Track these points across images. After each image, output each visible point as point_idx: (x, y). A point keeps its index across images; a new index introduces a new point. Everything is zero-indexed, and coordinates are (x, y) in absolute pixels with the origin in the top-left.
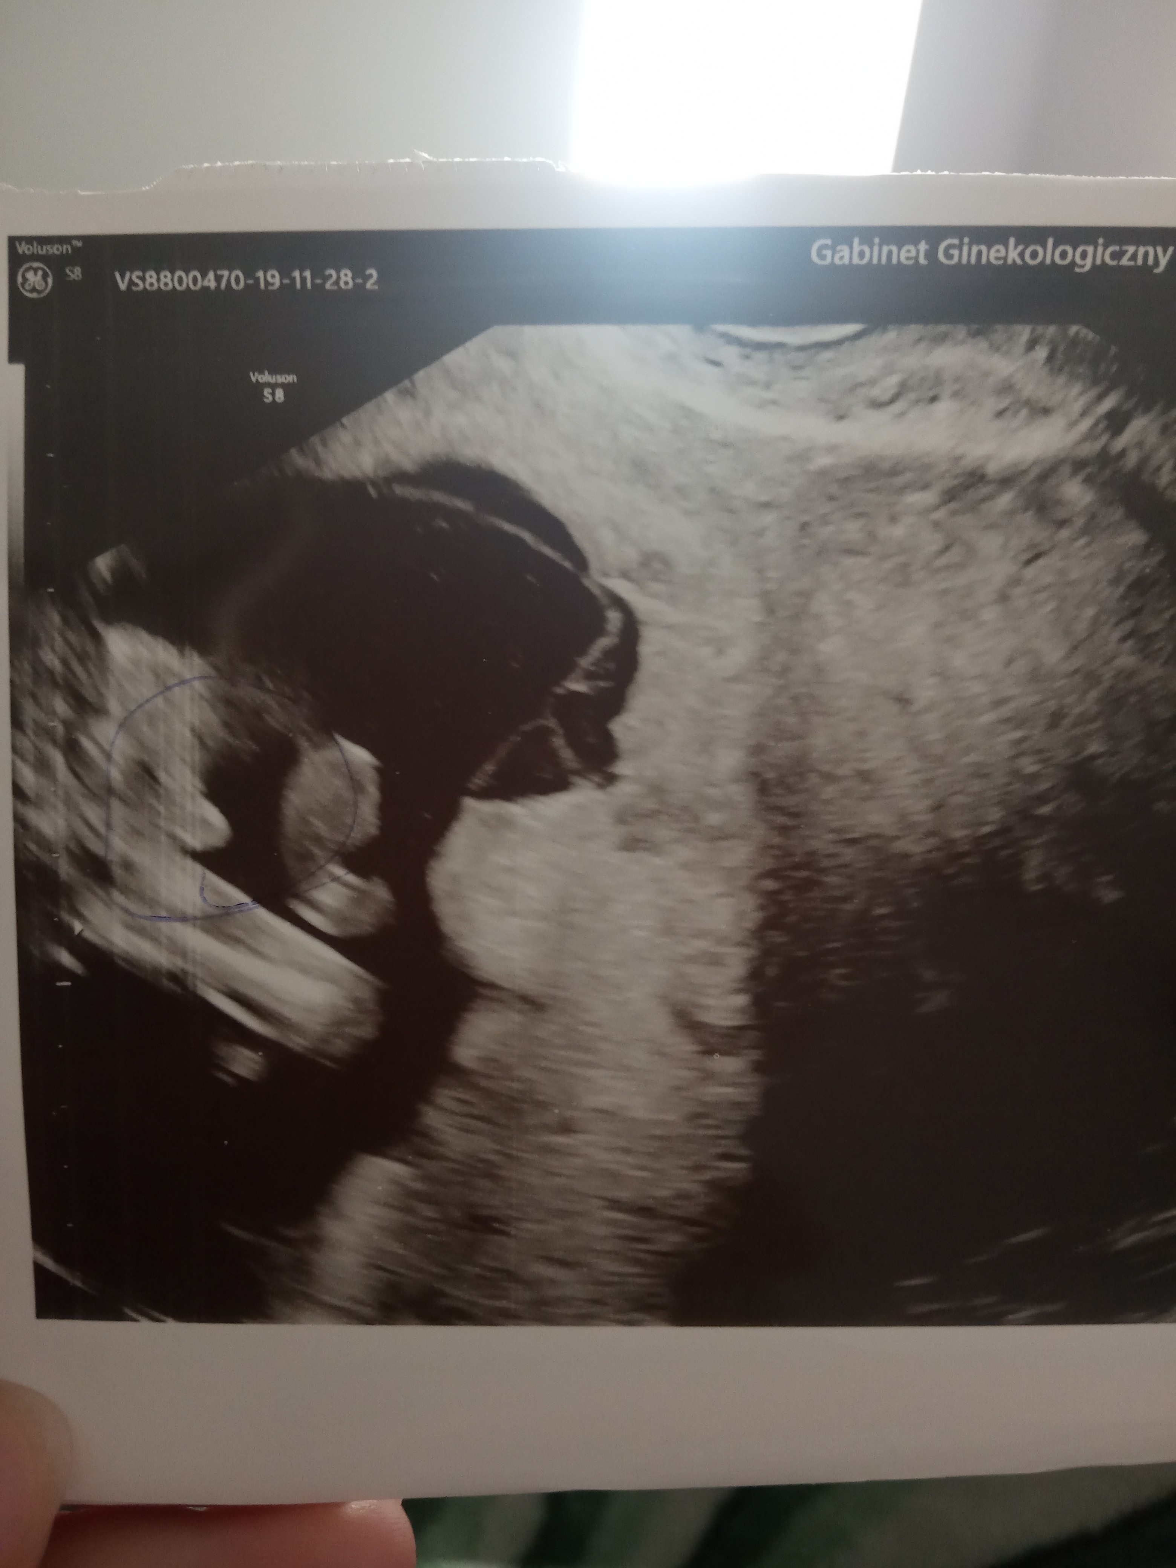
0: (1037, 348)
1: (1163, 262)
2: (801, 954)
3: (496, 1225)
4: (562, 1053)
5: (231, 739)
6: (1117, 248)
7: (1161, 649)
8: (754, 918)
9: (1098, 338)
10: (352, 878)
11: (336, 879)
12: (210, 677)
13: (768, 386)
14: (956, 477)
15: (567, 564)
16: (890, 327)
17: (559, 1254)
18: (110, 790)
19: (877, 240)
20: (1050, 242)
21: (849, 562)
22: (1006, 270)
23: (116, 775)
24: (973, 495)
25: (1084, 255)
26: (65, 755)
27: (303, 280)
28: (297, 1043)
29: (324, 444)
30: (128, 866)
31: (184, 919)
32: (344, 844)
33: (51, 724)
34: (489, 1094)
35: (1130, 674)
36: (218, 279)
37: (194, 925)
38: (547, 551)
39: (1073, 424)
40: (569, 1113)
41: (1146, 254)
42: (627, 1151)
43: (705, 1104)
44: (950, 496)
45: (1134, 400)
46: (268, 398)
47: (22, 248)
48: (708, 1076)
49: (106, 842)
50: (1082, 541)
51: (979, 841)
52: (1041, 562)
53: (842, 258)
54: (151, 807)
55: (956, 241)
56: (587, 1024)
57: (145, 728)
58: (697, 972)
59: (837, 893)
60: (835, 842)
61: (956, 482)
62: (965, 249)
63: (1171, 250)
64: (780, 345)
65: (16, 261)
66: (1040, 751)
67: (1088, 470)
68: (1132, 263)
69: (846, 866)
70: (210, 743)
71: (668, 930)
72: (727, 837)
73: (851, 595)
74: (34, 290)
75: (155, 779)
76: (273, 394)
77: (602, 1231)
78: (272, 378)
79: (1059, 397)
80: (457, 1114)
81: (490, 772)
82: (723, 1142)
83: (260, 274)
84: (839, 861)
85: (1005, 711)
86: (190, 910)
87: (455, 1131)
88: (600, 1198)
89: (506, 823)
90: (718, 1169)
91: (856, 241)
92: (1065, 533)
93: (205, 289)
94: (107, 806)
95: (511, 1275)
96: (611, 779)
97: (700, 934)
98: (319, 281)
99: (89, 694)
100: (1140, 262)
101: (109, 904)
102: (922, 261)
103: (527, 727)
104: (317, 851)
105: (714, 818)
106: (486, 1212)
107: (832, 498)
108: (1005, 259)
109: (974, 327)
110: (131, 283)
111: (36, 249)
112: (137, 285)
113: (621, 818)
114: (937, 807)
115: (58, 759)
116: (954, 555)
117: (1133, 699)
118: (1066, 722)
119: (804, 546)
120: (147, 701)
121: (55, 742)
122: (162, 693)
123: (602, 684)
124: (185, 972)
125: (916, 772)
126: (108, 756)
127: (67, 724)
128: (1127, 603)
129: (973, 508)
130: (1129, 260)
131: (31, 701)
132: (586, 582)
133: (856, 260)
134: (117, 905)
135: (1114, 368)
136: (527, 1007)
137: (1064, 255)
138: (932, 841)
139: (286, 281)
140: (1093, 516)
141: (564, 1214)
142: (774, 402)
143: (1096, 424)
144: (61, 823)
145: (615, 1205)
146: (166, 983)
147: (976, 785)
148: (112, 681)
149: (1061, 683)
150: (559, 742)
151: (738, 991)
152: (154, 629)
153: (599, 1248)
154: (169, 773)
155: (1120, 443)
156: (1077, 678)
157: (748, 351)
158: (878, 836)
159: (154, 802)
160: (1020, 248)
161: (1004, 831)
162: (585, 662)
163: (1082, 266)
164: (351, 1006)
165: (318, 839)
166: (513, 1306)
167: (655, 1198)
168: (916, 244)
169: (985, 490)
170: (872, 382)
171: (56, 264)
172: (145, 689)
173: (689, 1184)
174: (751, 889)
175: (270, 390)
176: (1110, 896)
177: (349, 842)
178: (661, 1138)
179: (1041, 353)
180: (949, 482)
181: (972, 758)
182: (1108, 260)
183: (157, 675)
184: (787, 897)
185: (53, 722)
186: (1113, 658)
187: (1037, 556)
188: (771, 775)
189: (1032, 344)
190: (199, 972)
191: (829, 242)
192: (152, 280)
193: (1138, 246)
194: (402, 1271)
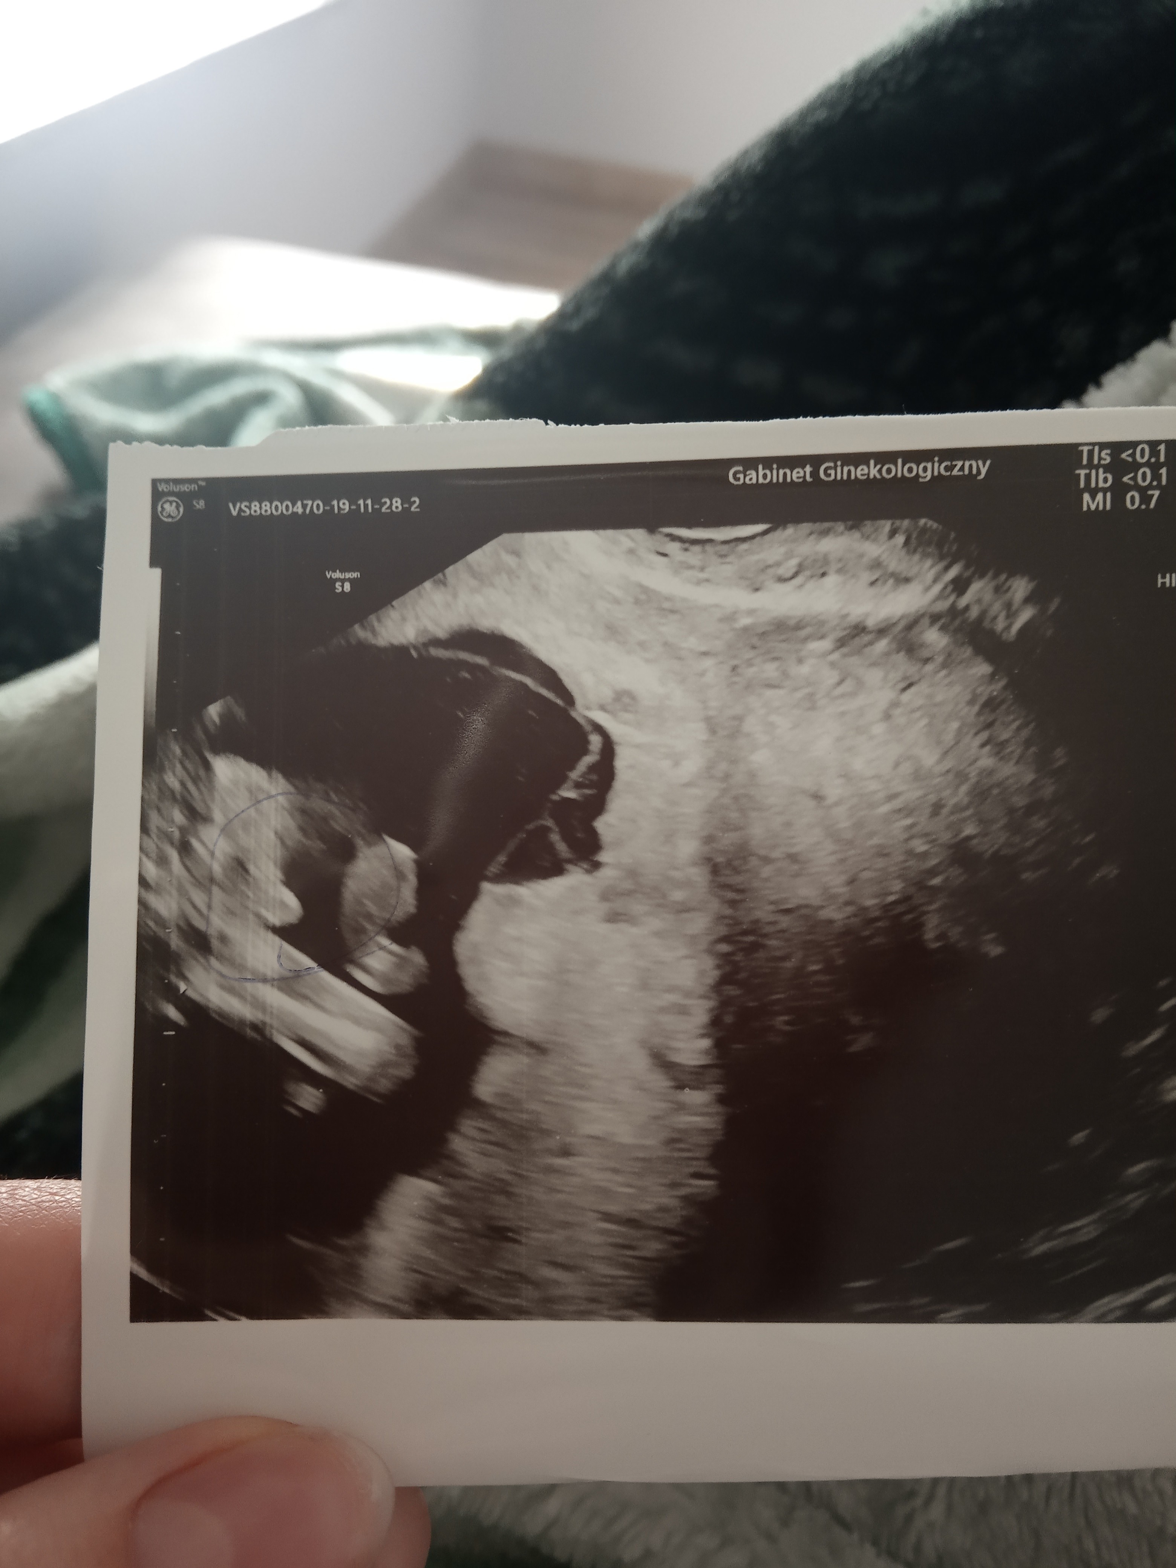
0: (897, 535)
1: (984, 471)
2: (751, 1004)
3: (510, 1234)
4: (561, 1089)
5: (304, 840)
6: (949, 463)
7: (1012, 752)
8: (713, 975)
9: (940, 527)
10: (395, 947)
11: (382, 948)
12: (291, 794)
13: (702, 569)
14: (845, 629)
15: (559, 702)
16: (789, 525)
17: (560, 1259)
18: (212, 880)
19: (775, 466)
20: (900, 461)
21: (769, 693)
22: (869, 482)
23: (217, 870)
24: (857, 641)
25: (925, 469)
26: (180, 853)
27: (366, 506)
28: (350, 1082)
29: (379, 620)
30: (223, 939)
31: (265, 980)
32: (389, 920)
33: (170, 830)
34: (504, 1124)
35: (991, 772)
36: (304, 506)
37: (273, 985)
38: (544, 692)
39: (927, 589)
40: (568, 1140)
41: (971, 466)
42: (615, 1171)
43: (680, 1131)
44: (841, 643)
45: (972, 569)
46: (338, 589)
47: (162, 487)
48: (681, 1107)
49: (207, 920)
50: (943, 673)
51: (887, 908)
52: (913, 690)
53: (751, 479)
54: (243, 892)
55: (832, 464)
56: (581, 1065)
57: (240, 832)
58: (670, 1021)
59: (778, 954)
60: (774, 912)
61: (845, 633)
62: (839, 469)
63: (988, 463)
64: (710, 541)
65: (157, 496)
66: (926, 835)
67: (943, 621)
68: (961, 473)
69: (783, 931)
70: (289, 843)
71: (644, 986)
72: (688, 910)
73: (773, 718)
74: (169, 516)
75: (246, 871)
76: (343, 587)
77: (597, 1239)
78: (342, 575)
79: (915, 570)
80: (478, 1141)
81: (503, 862)
82: (695, 1163)
83: (335, 503)
84: (778, 927)
85: (897, 803)
86: (269, 974)
87: (476, 1155)
88: (594, 1211)
89: (514, 902)
90: (690, 1185)
91: (760, 467)
92: (929, 668)
93: (295, 514)
94: (209, 893)
95: (523, 1278)
96: (596, 866)
97: (671, 989)
98: (377, 507)
99: (199, 807)
100: (967, 472)
101: (208, 968)
102: (808, 479)
103: (531, 827)
104: (368, 926)
105: (678, 895)
106: (501, 1223)
107: (754, 647)
108: (868, 474)
109: (850, 523)
110: (240, 509)
111: (172, 488)
112: (244, 512)
113: (606, 896)
114: (852, 881)
115: (174, 855)
116: (847, 686)
117: (995, 791)
118: (945, 811)
119: (735, 683)
120: (243, 811)
121: (172, 844)
122: (253, 805)
123: (588, 792)
124: (264, 1023)
125: (834, 853)
126: (212, 854)
127: (183, 830)
128: (982, 718)
129: (859, 652)
130: (959, 470)
131: (156, 812)
132: (574, 714)
133: (761, 480)
134: (214, 969)
135: (954, 548)
136: (533, 1051)
137: (910, 470)
138: (850, 910)
139: (353, 507)
140: (949, 655)
141: (566, 1225)
142: (707, 580)
143: (945, 588)
144: (174, 906)
145: (608, 1217)
146: (250, 1033)
147: (880, 863)
148: (217, 796)
149: (938, 780)
150: (555, 837)
151: (703, 1036)
152: (249, 758)
153: (594, 1254)
154: (257, 867)
156: (950, 776)
157: (687, 545)
158: (807, 906)
159: (244, 888)
160: (878, 467)
161: (906, 899)
162: (575, 775)
163: (925, 477)
164: (394, 1052)
165: (369, 917)
166: (524, 1304)
167: (640, 1211)
168: (803, 467)
169: (866, 638)
170: (778, 564)
171: (186, 498)
172: (241, 802)
173: (668, 1199)
174: (710, 951)
175: (340, 584)
176: (995, 951)
177: (393, 918)
178: (644, 1160)
179: (900, 539)
180: (840, 634)
181: (875, 841)
182: (943, 472)
183: (250, 791)
184: (737, 958)
185: (172, 828)
186: (975, 761)
187: (910, 685)
188: (720, 859)
189: (893, 533)
190: (275, 1023)
191: (741, 468)
192: (256, 508)
193: (964, 461)
194: (434, 1273)
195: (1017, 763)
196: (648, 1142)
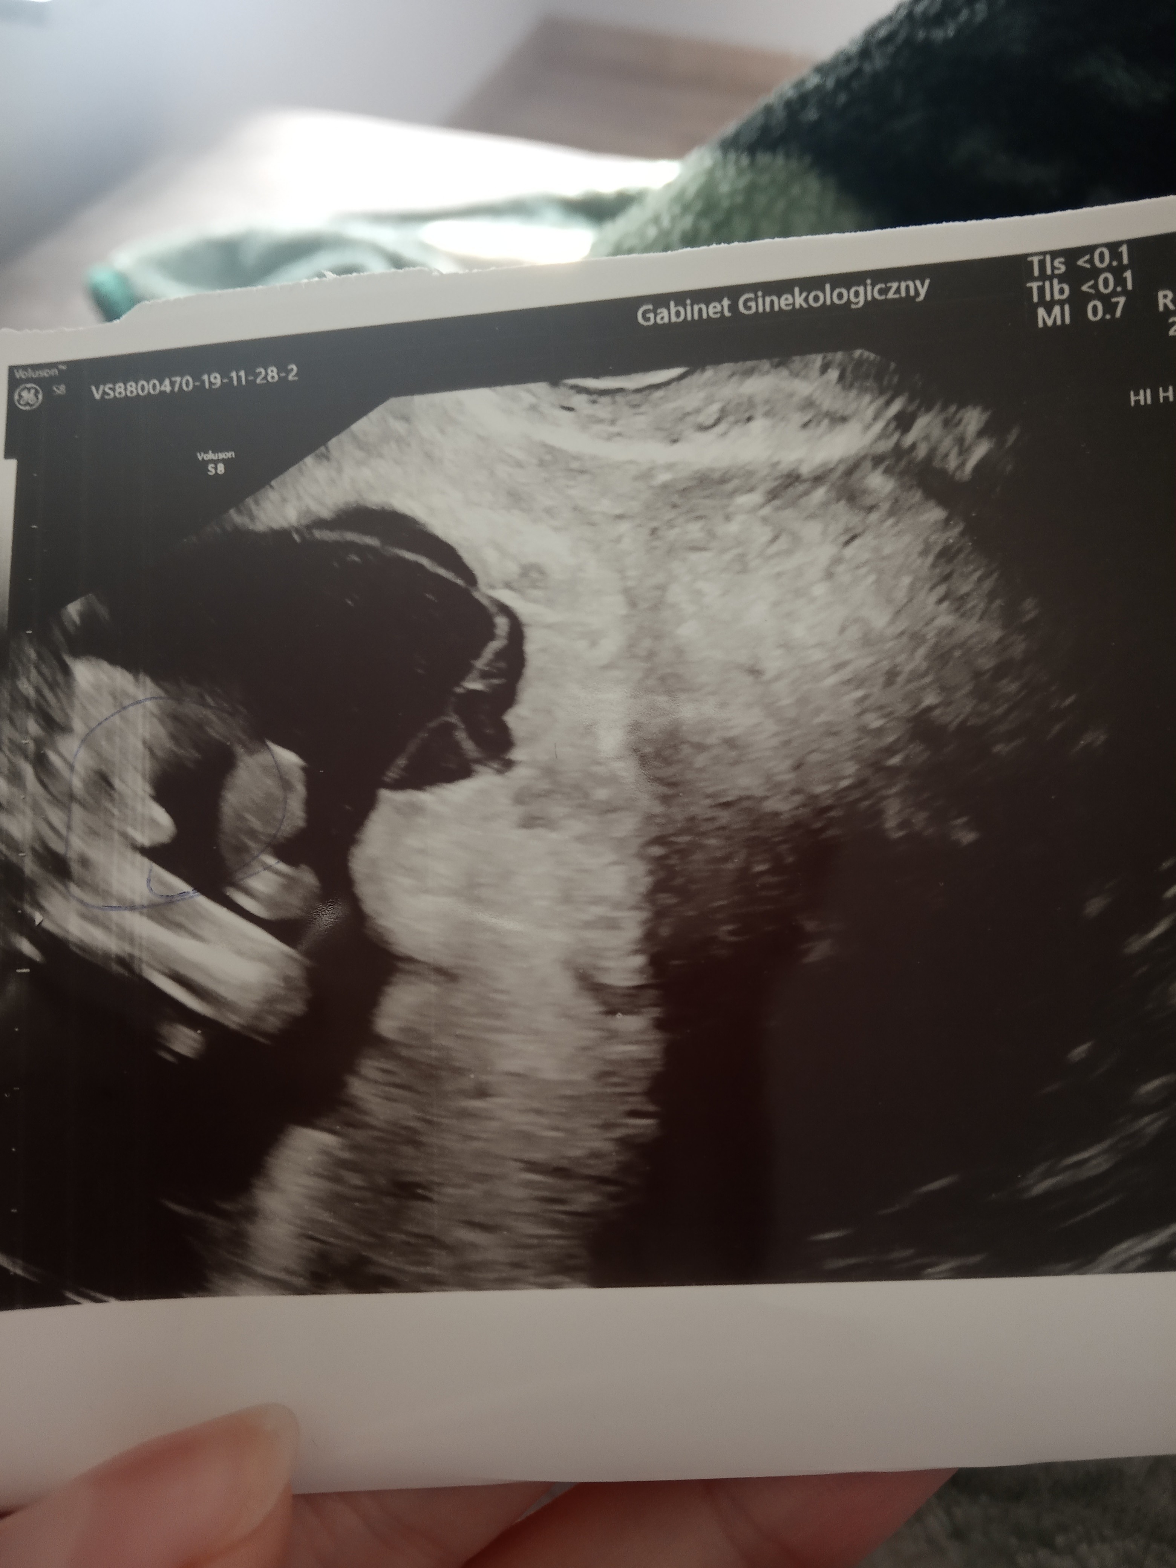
0: (830, 370)
1: (923, 292)
2: (690, 913)
3: (420, 1191)
4: (475, 1020)
5: (175, 748)
6: (883, 286)
7: (974, 607)
8: (645, 883)
9: (878, 358)
10: (282, 867)
11: (268, 868)
12: (160, 698)
13: (613, 422)
14: (776, 479)
15: (459, 582)
16: (708, 367)
17: (478, 1218)
18: (72, 797)
19: (688, 302)
20: (828, 287)
21: (694, 557)
22: (795, 313)
23: (77, 784)
24: (792, 492)
25: (857, 294)
26: (35, 768)
27: (239, 378)
28: (232, 1021)
29: (257, 503)
30: (85, 862)
31: (132, 908)
32: (275, 836)
34: (410, 1063)
35: (951, 632)
36: (172, 384)
37: (141, 913)
38: (442, 572)
39: (868, 427)
40: (484, 1078)
41: (907, 288)
42: (539, 1112)
43: (611, 1062)
44: (773, 495)
45: (917, 402)
46: (211, 472)
47: (19, 374)
48: (613, 1036)
49: (66, 841)
50: (890, 521)
51: (840, 794)
52: (857, 543)
53: (662, 318)
54: (107, 810)
55: (752, 295)
56: (496, 991)
57: (104, 743)
58: (598, 938)
59: (718, 854)
60: (711, 807)
61: (776, 483)
62: (760, 301)
63: (927, 282)
64: (620, 390)
65: (14, 383)
66: (881, 708)
67: (887, 463)
68: (897, 296)
69: (723, 828)
70: (159, 753)
71: (567, 899)
72: (614, 810)
73: (701, 585)
74: (27, 404)
75: (110, 785)
76: (216, 469)
77: (521, 1193)
78: (215, 456)
79: (853, 406)
80: (380, 1083)
81: (402, 766)
82: (631, 1099)
83: (205, 377)
84: (717, 824)
85: (846, 673)
86: (138, 900)
87: (378, 1100)
88: (516, 1160)
89: (417, 809)
90: (626, 1126)
91: (672, 304)
92: (874, 517)
93: (162, 393)
94: (68, 810)
95: (435, 1241)
96: (509, 765)
97: (598, 901)
98: (251, 378)
99: (57, 715)
100: (903, 294)
101: (67, 896)
102: (727, 313)
103: (433, 724)
104: (251, 844)
105: (602, 794)
106: (410, 1178)
107: (675, 506)
108: (794, 304)
109: (776, 360)
110: (104, 393)
111: (31, 374)
112: (108, 394)
113: (520, 798)
114: (798, 766)
115: (28, 771)
116: (783, 543)
117: (957, 653)
118: (901, 679)
119: (655, 548)
120: (106, 719)
121: (26, 757)
122: (119, 712)
123: (496, 681)
124: (131, 956)
125: (776, 734)
126: (72, 768)
127: (38, 742)
128: (937, 571)
129: (793, 503)
130: (895, 293)
131: (8, 722)
132: (476, 595)
133: (674, 319)
134: (74, 897)
135: (896, 380)
136: (441, 978)
137: (840, 296)
138: (798, 799)
139: (225, 381)
140: (896, 500)
141: (483, 1178)
142: (619, 434)
143: (887, 425)
144: (29, 827)
145: (532, 1166)
146: (116, 968)
147: (830, 743)
148: (77, 703)
149: (890, 644)
150: (461, 735)
151: (636, 952)
152: (113, 661)
153: (518, 1210)
154: (123, 781)
155: (909, 439)
156: (905, 639)
157: (595, 397)
158: (748, 798)
159: (109, 805)
160: (804, 295)
161: (861, 783)
162: (480, 664)
163: (857, 303)
164: (282, 985)
165: (252, 833)
166: (437, 1272)
167: (569, 1158)
168: (720, 301)
169: (801, 488)
170: (698, 411)
171: (45, 384)
172: (103, 709)
173: (601, 1142)
174: (640, 856)
175: (213, 465)
176: (968, 837)
177: (279, 834)
178: (571, 1098)
179: (833, 374)
180: (771, 484)
181: (822, 718)
182: (877, 296)
184: (672, 862)
185: (26, 740)
187: (853, 538)
188: (648, 750)
189: (824, 369)
190: (145, 956)
191: (650, 307)
192: (120, 390)
193: (900, 282)
194: (332, 1240)
195: (981, 618)
196: (578, 1077)
